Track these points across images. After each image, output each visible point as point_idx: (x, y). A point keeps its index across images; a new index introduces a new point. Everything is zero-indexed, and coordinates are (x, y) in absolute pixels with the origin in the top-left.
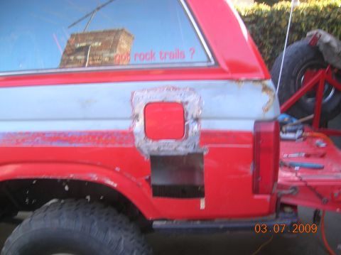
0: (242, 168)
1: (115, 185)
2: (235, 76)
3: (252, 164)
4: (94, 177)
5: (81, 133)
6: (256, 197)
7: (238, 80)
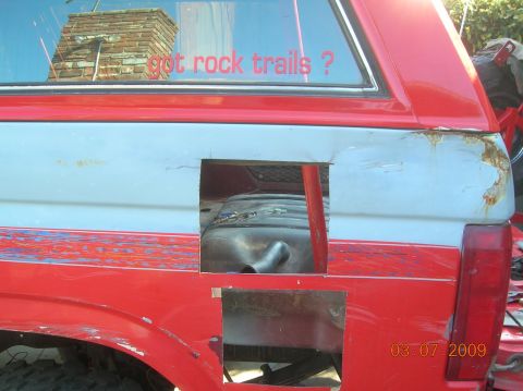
0: (429, 328)
1: (142, 354)
2: (426, 121)
3: (451, 319)
4: (93, 334)
5: (65, 233)
6: (452, 384)
7: (431, 131)
